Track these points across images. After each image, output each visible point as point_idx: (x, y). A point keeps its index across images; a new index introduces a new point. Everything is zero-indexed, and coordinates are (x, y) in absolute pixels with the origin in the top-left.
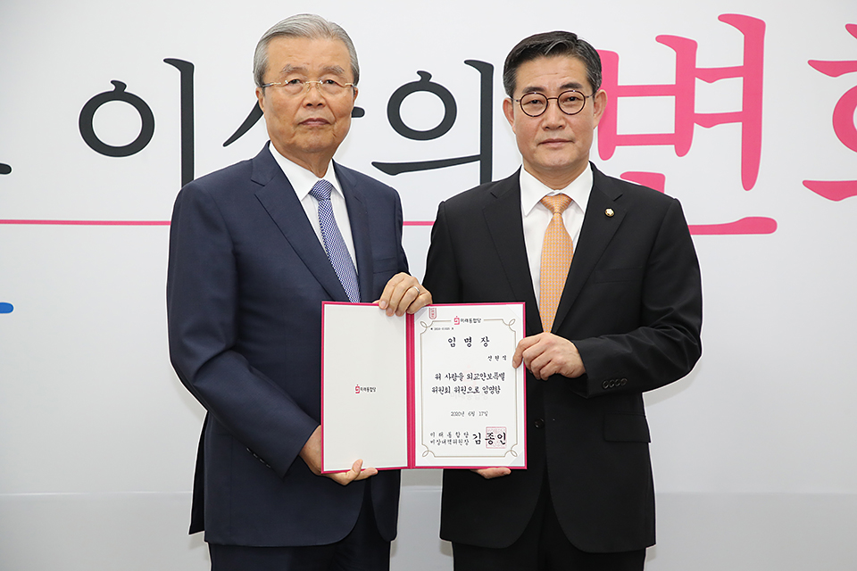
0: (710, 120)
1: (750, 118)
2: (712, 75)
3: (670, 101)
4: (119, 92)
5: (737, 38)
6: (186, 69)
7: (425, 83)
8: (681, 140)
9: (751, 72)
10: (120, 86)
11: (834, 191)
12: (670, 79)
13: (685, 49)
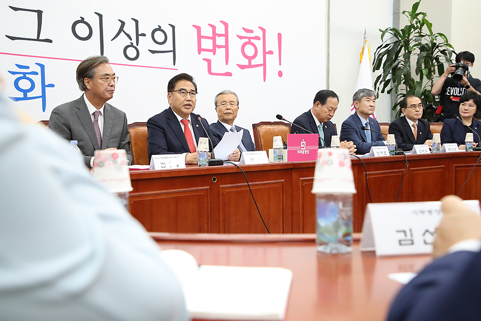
0: (220, 47)
1: (226, 47)
2: (220, 35)
3: (211, 41)
4: (82, 21)
5: (223, 27)
6: (100, 16)
7: (159, 29)
8: (214, 51)
9: (226, 35)
10: (83, 19)
11: (242, 67)
12: (211, 35)
13: (214, 28)
